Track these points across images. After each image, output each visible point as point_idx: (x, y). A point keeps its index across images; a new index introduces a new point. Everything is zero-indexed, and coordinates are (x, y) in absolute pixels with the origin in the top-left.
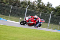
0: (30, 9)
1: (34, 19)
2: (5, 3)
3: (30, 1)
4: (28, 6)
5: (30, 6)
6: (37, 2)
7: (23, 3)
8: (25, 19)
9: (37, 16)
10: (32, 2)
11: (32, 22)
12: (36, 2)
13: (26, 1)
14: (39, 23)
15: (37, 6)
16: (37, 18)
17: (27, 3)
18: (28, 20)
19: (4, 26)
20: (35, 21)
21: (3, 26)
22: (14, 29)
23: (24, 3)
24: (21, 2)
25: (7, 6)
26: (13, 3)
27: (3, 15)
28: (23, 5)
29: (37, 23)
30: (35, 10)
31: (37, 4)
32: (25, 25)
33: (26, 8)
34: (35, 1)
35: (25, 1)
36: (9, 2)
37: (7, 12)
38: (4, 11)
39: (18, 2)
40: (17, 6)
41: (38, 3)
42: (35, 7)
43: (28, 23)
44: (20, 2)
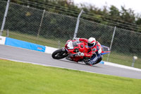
2: (99, 22)
9: (94, 39)
16: (94, 43)
21: (93, 75)
24: (136, 19)
25: (103, 29)
32: (64, 59)
36: (109, 19)
37: (104, 42)
39: (129, 20)
40: (129, 29)
44: (134, 18)
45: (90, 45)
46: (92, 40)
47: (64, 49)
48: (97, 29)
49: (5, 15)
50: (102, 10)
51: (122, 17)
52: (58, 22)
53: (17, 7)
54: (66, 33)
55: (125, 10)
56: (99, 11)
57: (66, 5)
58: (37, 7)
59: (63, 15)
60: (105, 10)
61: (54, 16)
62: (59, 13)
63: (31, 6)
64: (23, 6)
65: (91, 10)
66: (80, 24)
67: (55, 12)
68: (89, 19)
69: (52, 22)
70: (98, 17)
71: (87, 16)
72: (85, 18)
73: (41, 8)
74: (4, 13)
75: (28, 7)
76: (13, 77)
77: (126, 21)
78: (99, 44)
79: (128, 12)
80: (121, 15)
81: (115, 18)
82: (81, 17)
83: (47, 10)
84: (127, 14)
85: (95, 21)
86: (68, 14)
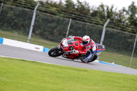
0: (113, 28)
1: (82, 45)
2: (55, 14)
3: (111, 10)
4: (109, 20)
5: (112, 20)
6: (127, 13)
7: (95, 13)
8: (62, 45)
10: (118, 11)
11: (77, 52)
12: (125, 13)
13: (104, 10)
14: (92, 52)
15: (127, 21)
16: (89, 41)
17: (106, 14)
18: (67, 46)
19: (53, 66)
20: (84, 49)
22: (76, 72)
23: (98, 15)
24: (91, 12)
25: (58, 21)
26: (72, 13)
27: (51, 40)
28: (97, 17)
29: (88, 54)
30: (123, 29)
31: (127, 16)
33: (103, 25)
34: (124, 10)
35: (101, 10)
36: (65, 12)
37: (60, 34)
38: (51, 33)
39: (84, 12)
41: (131, 14)
42: (124, 22)
43: (67, 52)
44: (89, 11)
45: (85, 43)
46: (86, 38)
47: (59, 47)
48: (53, 21)
50: (58, 3)
51: (77, 9)
52: (15, 15)
54: (23, 26)
55: (81, 3)
56: (55, 4)
59: (20, 8)
60: (61, 3)
61: (12, 9)
62: (16, 6)
65: (47, 3)
66: (36, 16)
67: (12, 5)
68: (45, 12)
69: (9, 15)
70: (54, 9)
71: (43, 9)
72: (41, 11)
77: (82, 13)
78: (93, 41)
79: (83, 4)
80: (76, 7)
81: (71, 10)
82: (37, 10)
83: (4, 3)
84: (83, 6)
85: (51, 13)
86: (25, 7)
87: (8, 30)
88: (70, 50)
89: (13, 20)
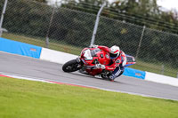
9: (118, 48)
14: (122, 67)
18: (91, 58)
43: (89, 67)
49: (95, 32)
52: (161, 42)
53: (110, 22)
57: (171, 20)
58: (136, 23)
59: (168, 33)
61: (157, 34)
62: (163, 30)
63: (127, 21)
64: (118, 21)
67: (158, 28)
73: (140, 24)
74: (92, 29)
75: (124, 22)
76: (103, 110)
78: (123, 54)
83: (147, 26)
87: (152, 62)
88: (94, 64)
89: (159, 48)
